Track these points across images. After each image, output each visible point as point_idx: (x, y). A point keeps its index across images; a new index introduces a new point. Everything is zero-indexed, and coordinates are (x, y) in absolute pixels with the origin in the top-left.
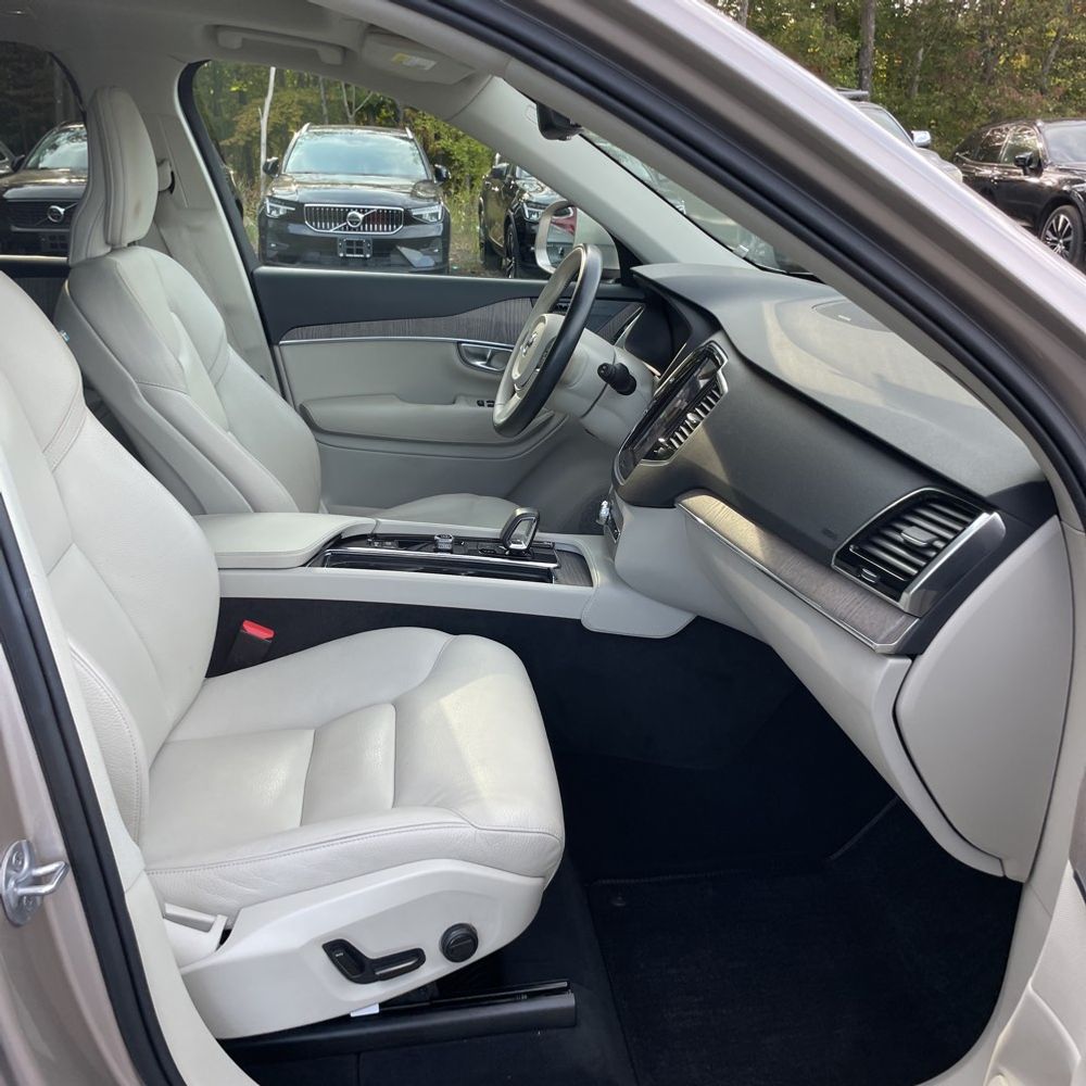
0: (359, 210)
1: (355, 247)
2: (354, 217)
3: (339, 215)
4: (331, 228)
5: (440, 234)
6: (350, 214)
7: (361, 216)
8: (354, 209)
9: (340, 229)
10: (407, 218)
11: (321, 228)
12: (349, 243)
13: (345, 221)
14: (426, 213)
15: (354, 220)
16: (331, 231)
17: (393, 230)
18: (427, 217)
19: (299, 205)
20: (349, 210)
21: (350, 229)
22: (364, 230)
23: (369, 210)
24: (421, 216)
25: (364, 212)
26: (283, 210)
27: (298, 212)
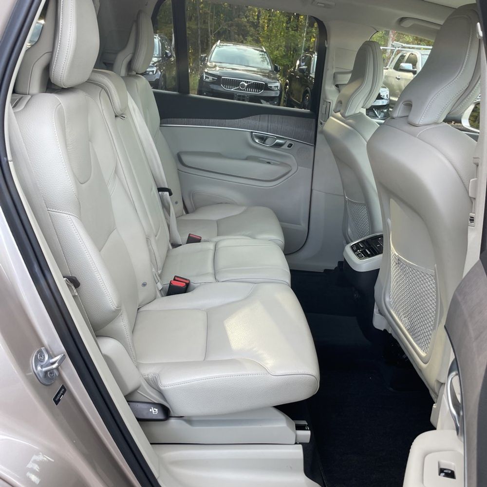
0: (245, 82)
1: (241, 98)
2: (243, 84)
3: (236, 83)
4: (232, 88)
5: (278, 95)
6: (241, 83)
7: (246, 84)
8: (243, 81)
9: (236, 89)
10: (265, 87)
11: (228, 88)
12: (239, 96)
13: (239, 86)
14: (273, 85)
15: (243, 86)
16: (232, 90)
17: (259, 92)
18: (273, 88)
19: (219, 77)
20: (241, 81)
21: (240, 90)
22: (246, 91)
23: (250, 82)
24: (271, 87)
25: (247, 83)
26: (211, 78)
27: (219, 80)
